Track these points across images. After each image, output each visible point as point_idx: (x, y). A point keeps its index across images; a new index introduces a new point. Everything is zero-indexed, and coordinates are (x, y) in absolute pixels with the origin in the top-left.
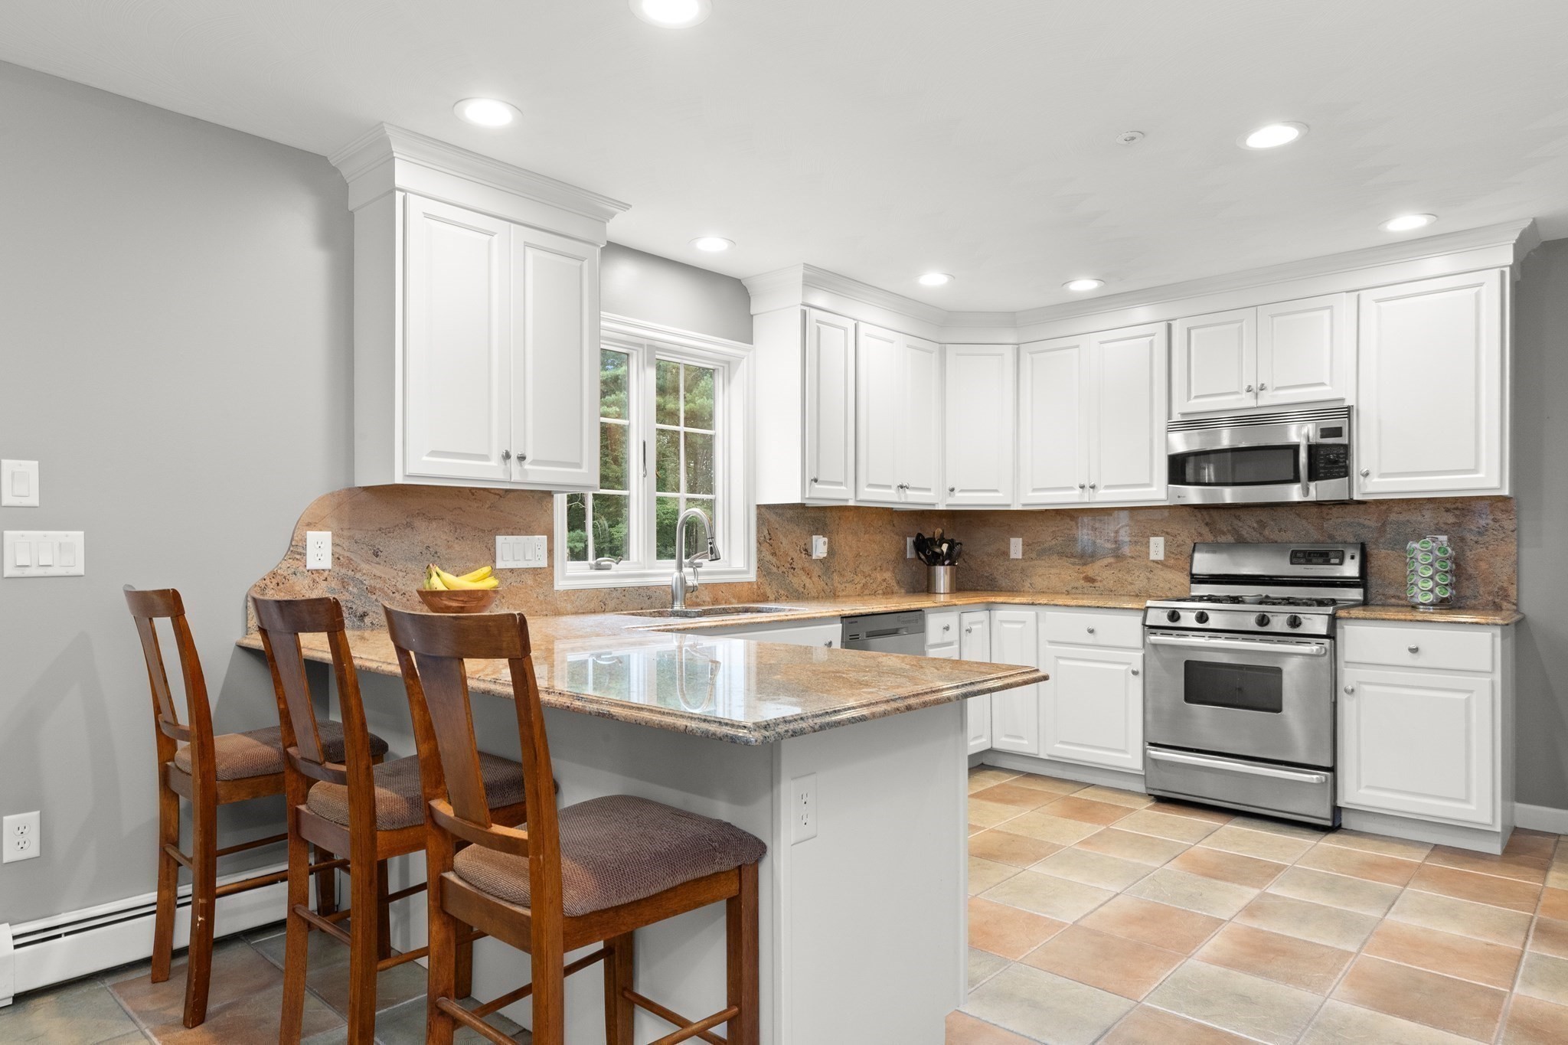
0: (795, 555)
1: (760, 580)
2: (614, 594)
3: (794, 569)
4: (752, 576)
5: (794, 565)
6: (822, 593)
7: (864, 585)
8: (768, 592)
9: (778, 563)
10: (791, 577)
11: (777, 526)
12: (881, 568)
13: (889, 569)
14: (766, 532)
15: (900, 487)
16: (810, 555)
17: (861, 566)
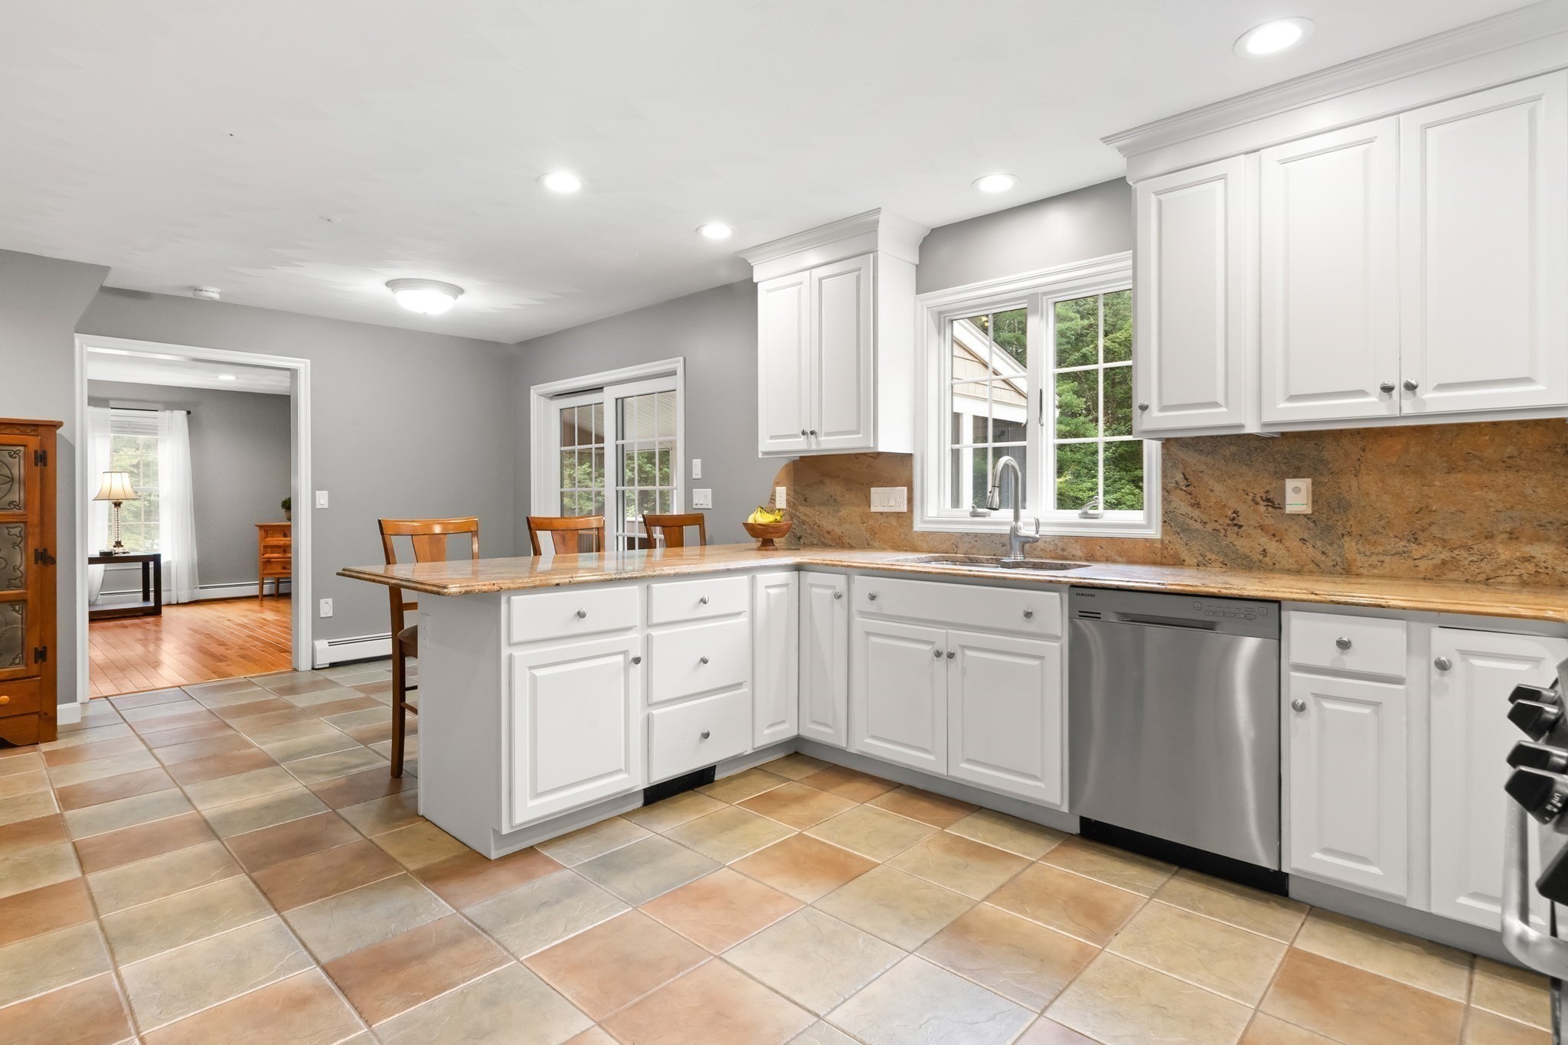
0: (1242, 508)
1: (1167, 539)
3: (1240, 527)
4: (1154, 532)
5: (1241, 521)
6: (1312, 566)
7: (1444, 563)
8: (1184, 555)
9: (1205, 518)
10: (1232, 537)
11: (1202, 467)
12: (1513, 536)
13: (1547, 540)
14: (1179, 477)
15: (1387, 389)
16: (1280, 507)
17: (1435, 531)
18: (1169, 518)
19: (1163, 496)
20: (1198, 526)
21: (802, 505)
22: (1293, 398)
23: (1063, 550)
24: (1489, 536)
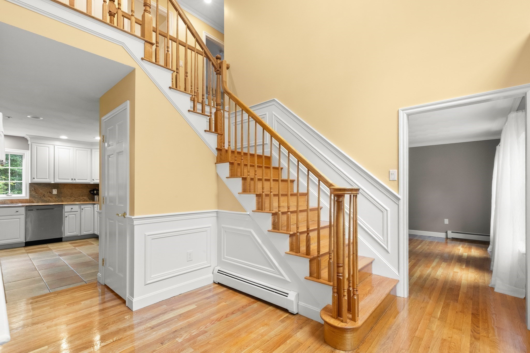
0: (45, 193)
1: (30, 199)
4: (28, 198)
5: (45, 195)
6: (57, 201)
7: (75, 199)
8: (34, 201)
9: (38, 195)
10: (43, 198)
11: (38, 187)
12: (82, 196)
13: (85, 196)
14: (33, 189)
15: (72, 179)
16: (52, 193)
17: (73, 196)
18: (31, 195)
19: (30, 192)
20: (37, 196)
23: (4, 202)
24: (80, 196)
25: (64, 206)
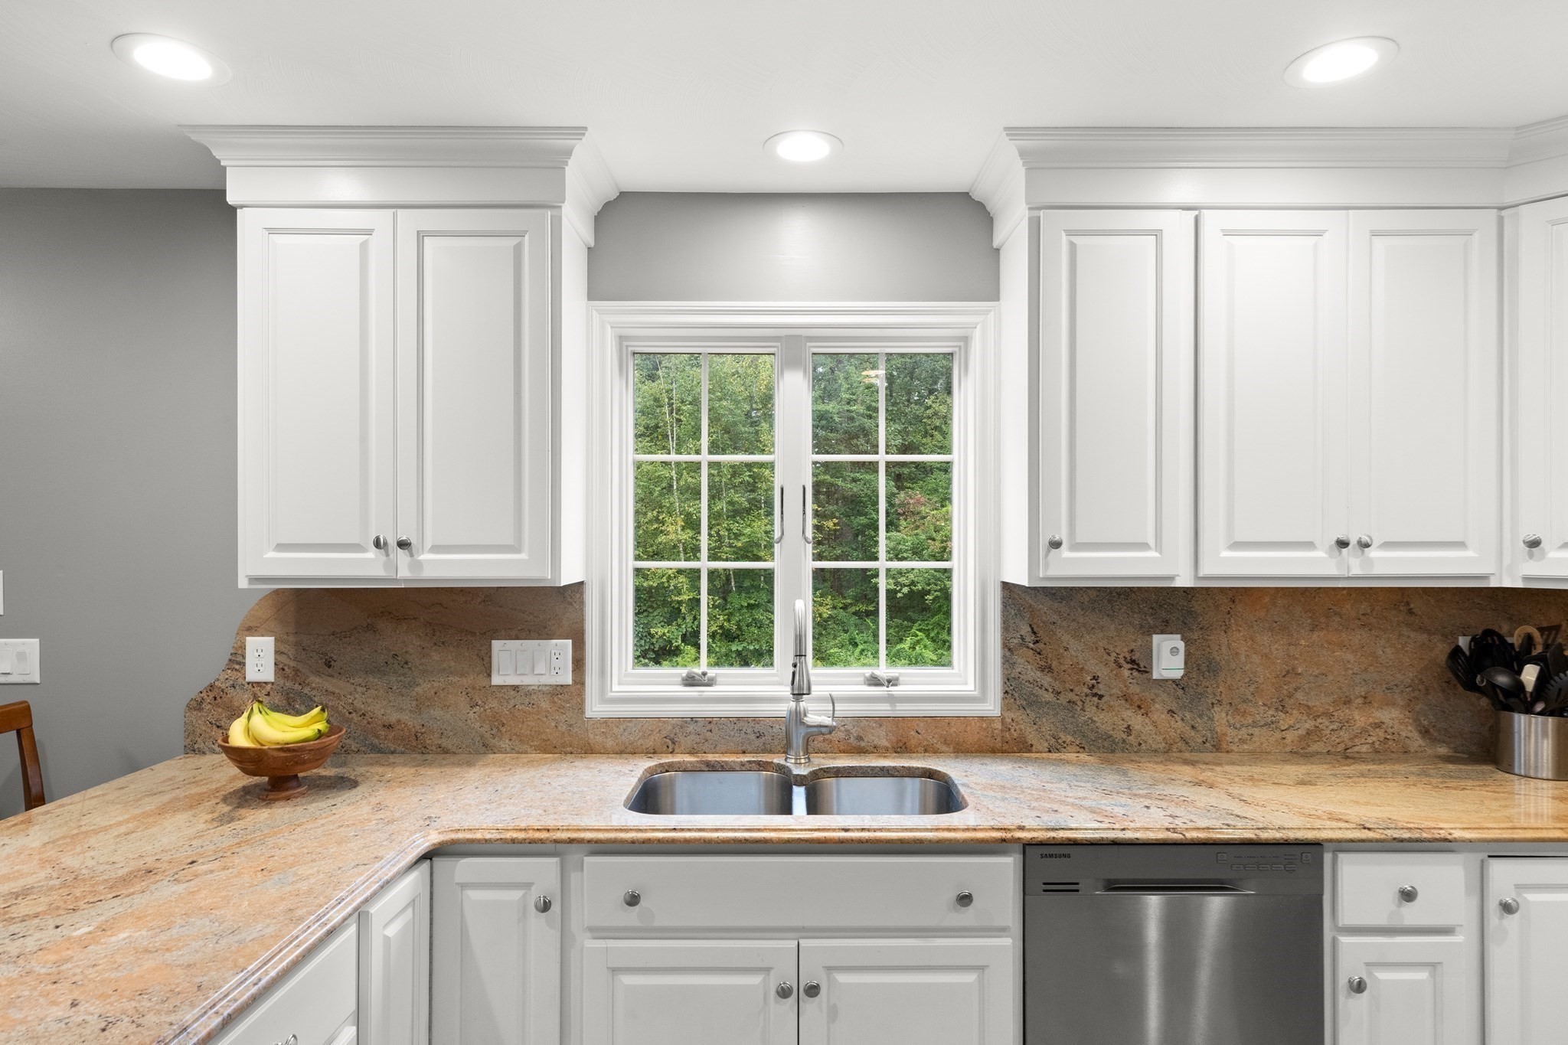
0: (1103, 672)
1: (1009, 716)
2: (691, 728)
3: (1101, 697)
4: (992, 707)
5: (1101, 689)
6: (1181, 744)
7: (1308, 733)
8: (1032, 737)
9: (1057, 686)
10: (1091, 711)
11: (1055, 618)
12: (1367, 700)
13: (1393, 704)
14: (1025, 630)
15: (1343, 544)
16: (1146, 671)
17: (1300, 695)
18: (1012, 688)
19: (1004, 657)
20: (1049, 697)
21: (318, 673)
22: (1237, 545)
23: (860, 738)
24: (1348, 702)
25: (1327, 857)
